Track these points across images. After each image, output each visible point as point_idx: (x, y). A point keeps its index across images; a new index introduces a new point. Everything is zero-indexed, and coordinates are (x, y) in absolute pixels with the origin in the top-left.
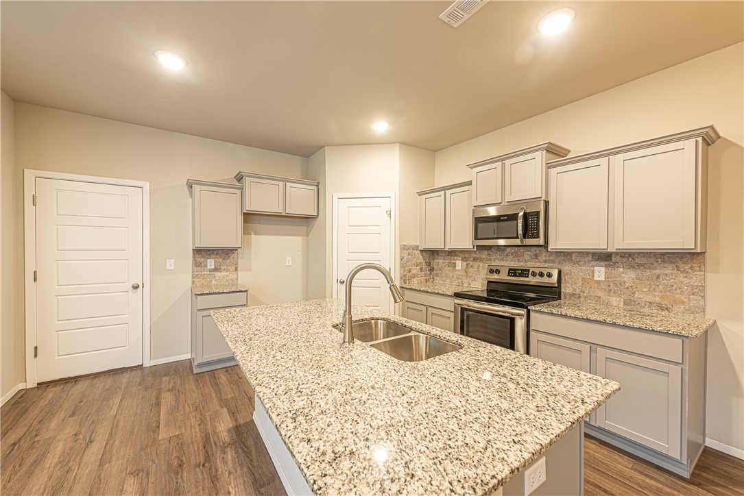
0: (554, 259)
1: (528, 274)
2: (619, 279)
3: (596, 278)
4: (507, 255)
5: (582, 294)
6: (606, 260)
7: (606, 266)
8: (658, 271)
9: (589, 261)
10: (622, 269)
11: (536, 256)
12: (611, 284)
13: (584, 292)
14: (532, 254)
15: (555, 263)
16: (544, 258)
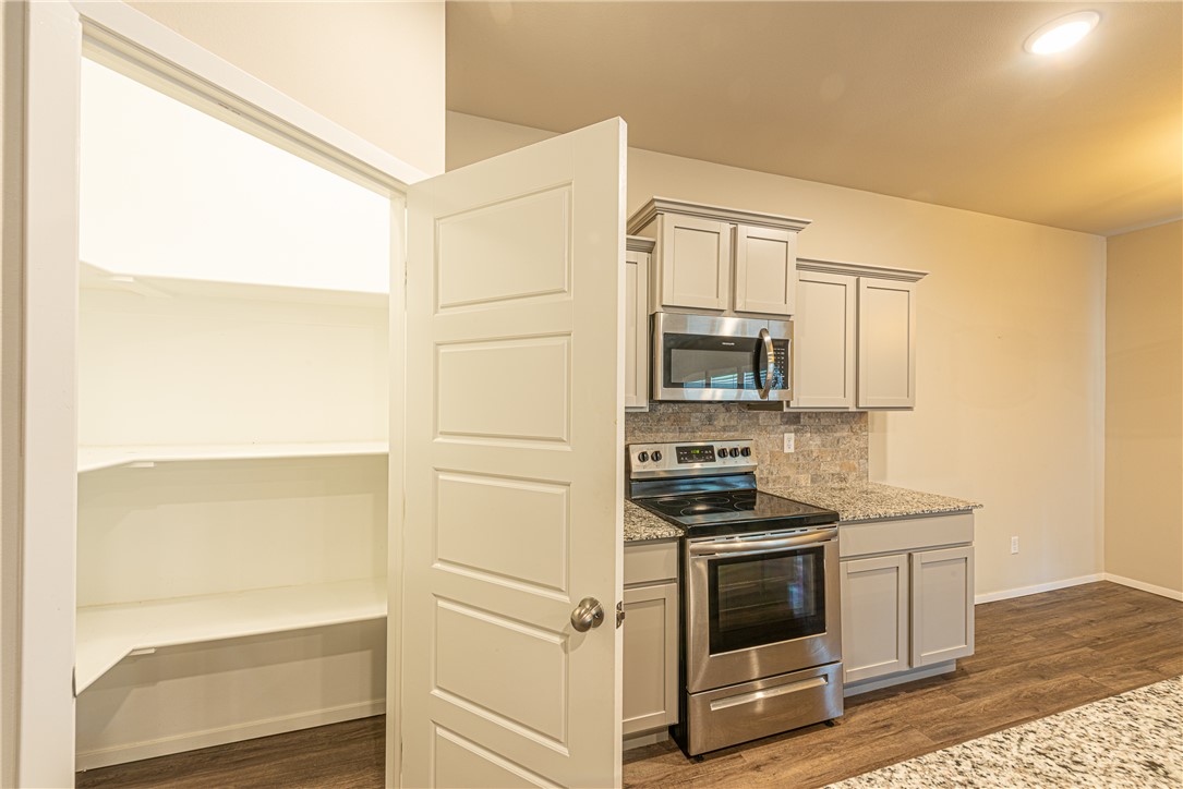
0: (735, 423)
1: (714, 456)
2: (807, 448)
3: (786, 450)
4: (659, 420)
5: (770, 477)
6: (795, 423)
7: (796, 431)
8: (838, 435)
9: (778, 425)
10: (809, 435)
11: (710, 419)
12: (801, 457)
13: (772, 473)
14: (703, 416)
15: (736, 430)
16: (722, 424)
